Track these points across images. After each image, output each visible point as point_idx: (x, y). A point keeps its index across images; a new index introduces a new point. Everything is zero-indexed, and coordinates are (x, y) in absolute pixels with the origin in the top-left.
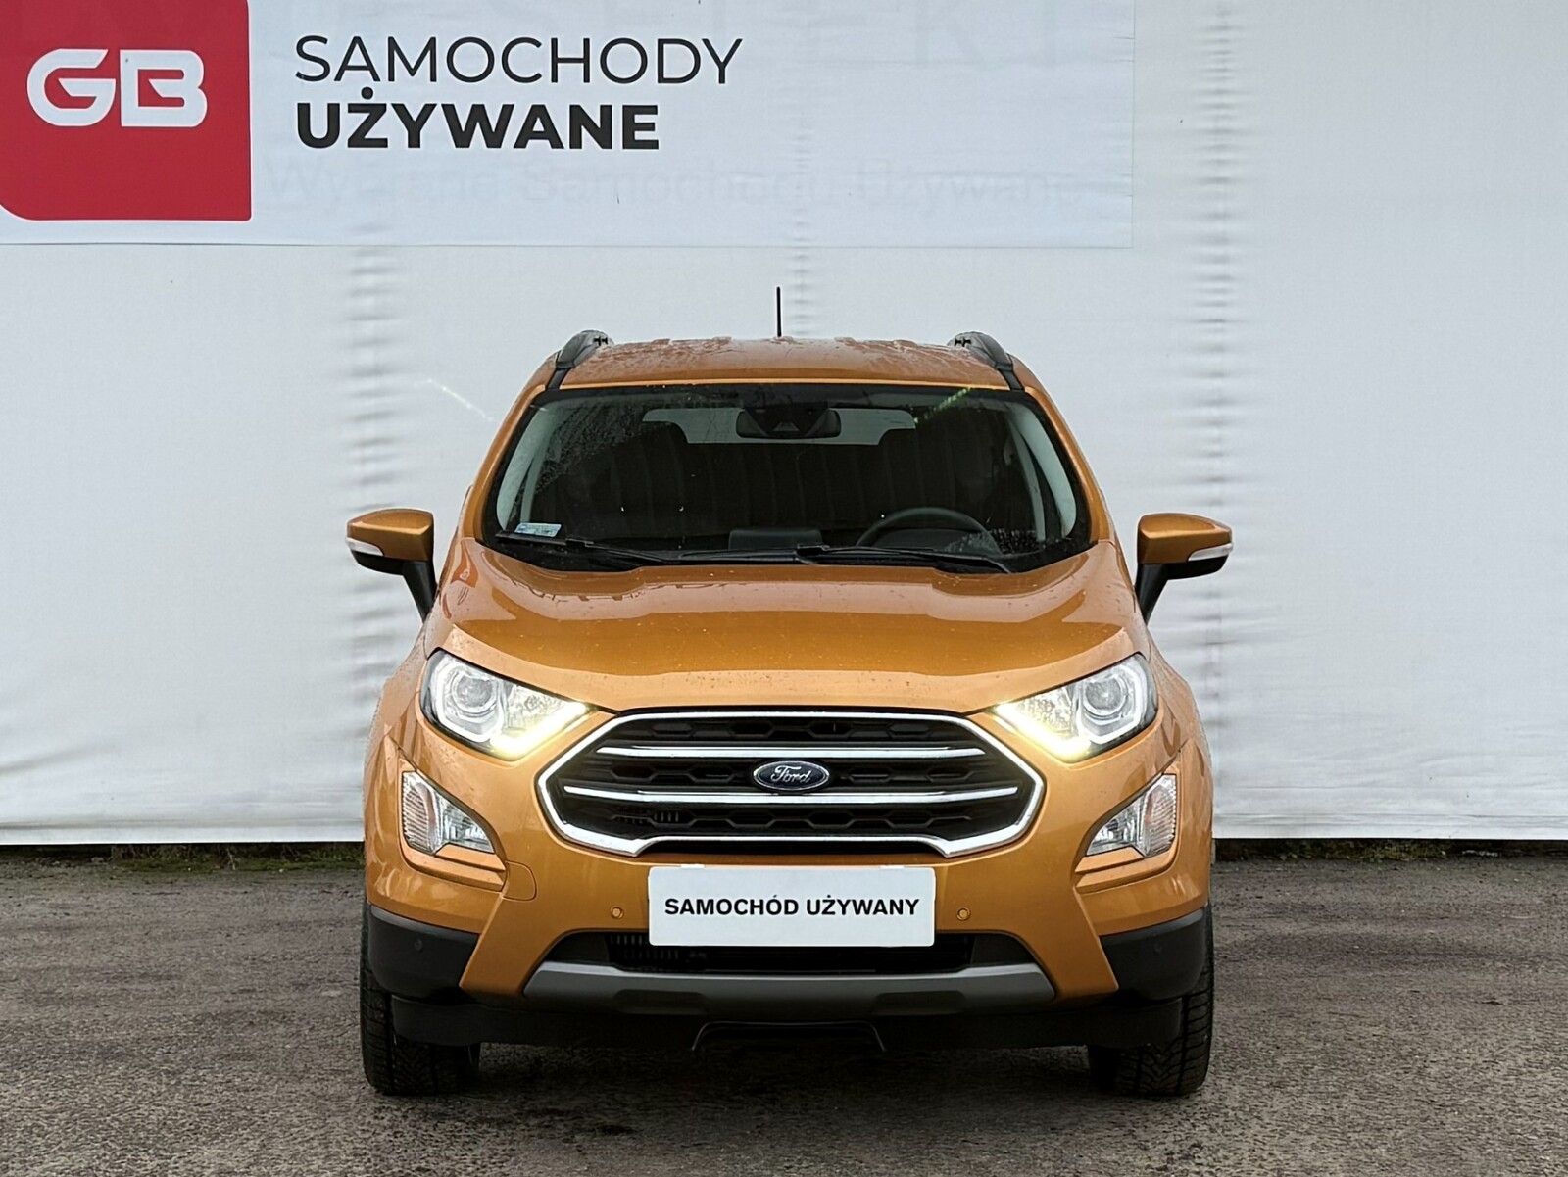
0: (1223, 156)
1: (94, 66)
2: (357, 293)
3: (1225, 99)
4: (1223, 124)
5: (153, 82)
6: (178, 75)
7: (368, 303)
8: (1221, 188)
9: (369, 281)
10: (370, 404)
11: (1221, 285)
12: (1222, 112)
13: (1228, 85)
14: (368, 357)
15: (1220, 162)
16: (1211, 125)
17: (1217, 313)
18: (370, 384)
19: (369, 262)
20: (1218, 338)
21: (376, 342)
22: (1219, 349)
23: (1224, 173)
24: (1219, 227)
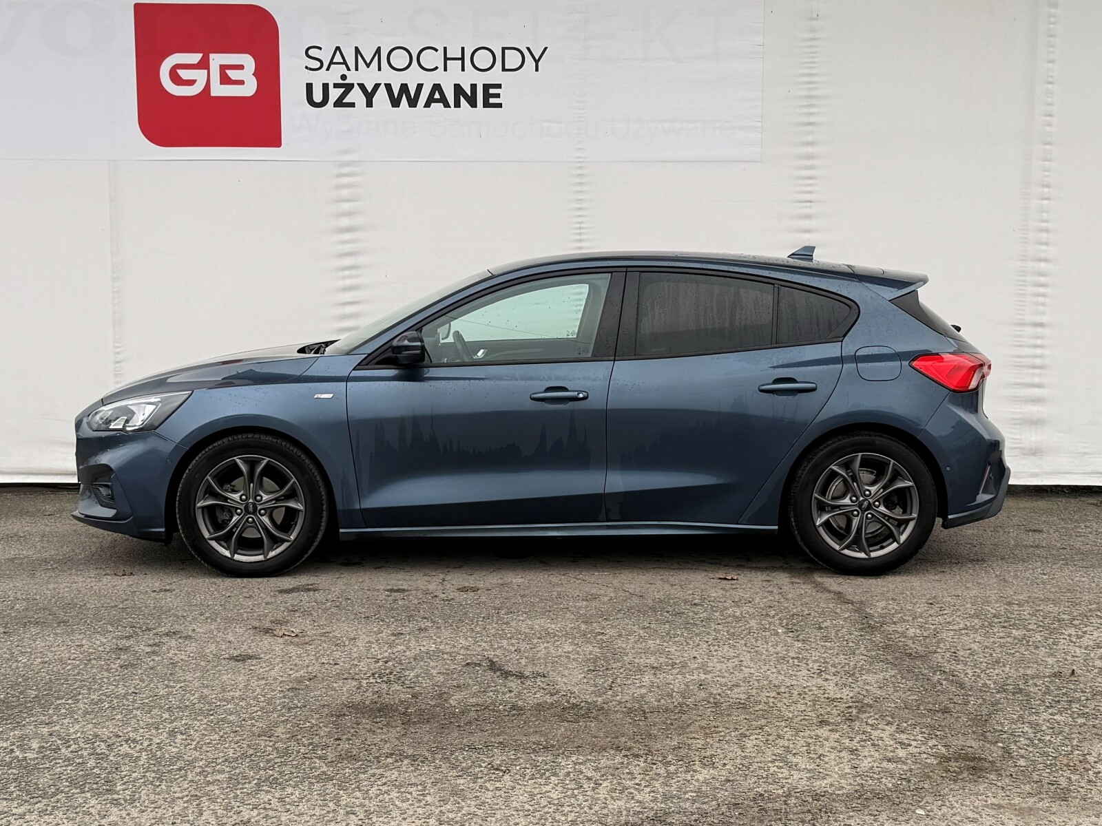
0: (812, 110)
1: (196, 63)
2: (339, 187)
3: (813, 79)
4: (813, 93)
5: (228, 72)
6: (241, 67)
7: (345, 193)
8: (810, 128)
9: (345, 180)
10: (347, 248)
11: (809, 182)
12: (812, 86)
13: (813, 71)
14: (345, 222)
15: (810, 114)
16: (805, 93)
17: (808, 197)
18: (347, 236)
19: (346, 170)
20: (807, 211)
21: (349, 214)
22: (808, 217)
23: (812, 119)
24: (809, 150)
